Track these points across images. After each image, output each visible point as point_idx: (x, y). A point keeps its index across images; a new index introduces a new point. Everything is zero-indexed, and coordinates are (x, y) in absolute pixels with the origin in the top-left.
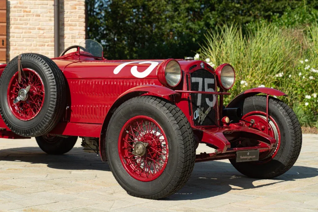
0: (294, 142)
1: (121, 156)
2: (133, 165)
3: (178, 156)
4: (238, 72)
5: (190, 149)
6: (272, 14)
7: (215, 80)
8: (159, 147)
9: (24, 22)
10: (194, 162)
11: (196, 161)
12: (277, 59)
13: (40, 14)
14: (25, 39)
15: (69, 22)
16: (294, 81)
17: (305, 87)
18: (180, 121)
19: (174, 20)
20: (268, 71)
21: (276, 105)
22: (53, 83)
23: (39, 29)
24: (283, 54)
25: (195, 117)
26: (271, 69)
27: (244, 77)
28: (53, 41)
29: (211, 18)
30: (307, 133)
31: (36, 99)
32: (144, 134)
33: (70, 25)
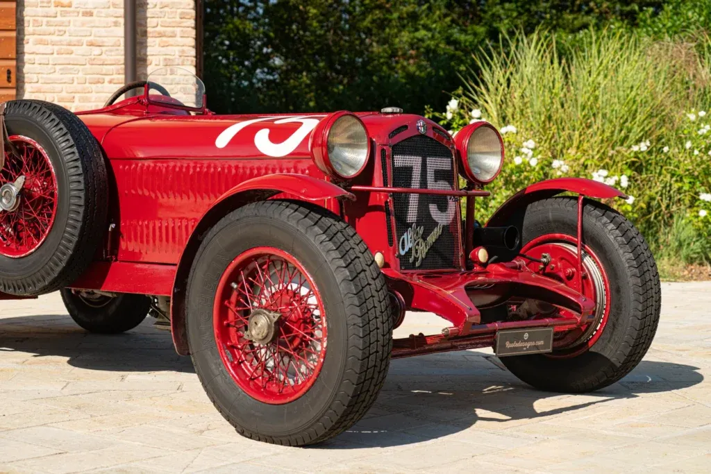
0: (640, 307)
1: (221, 345)
2: (248, 364)
3: (348, 344)
4: (548, 141)
5: (377, 328)
6: (636, 8)
7: (452, 161)
8: (308, 321)
9: (57, 28)
10: (387, 357)
11: (394, 357)
12: (636, 111)
13: (93, 10)
14: (58, 67)
15: (159, 29)
16: (675, 161)
17: (699, 174)
18: (352, 260)
19: (418, 22)
20: (615, 138)
21: (600, 221)
22: (76, 169)
23: (91, 44)
24: (650, 99)
25: (403, 249)
26: (623, 134)
27: (561, 151)
28: (123, 72)
29: (503, 16)
30: (702, 280)
31: (40, 208)
32: (274, 291)
33: (161, 35)
